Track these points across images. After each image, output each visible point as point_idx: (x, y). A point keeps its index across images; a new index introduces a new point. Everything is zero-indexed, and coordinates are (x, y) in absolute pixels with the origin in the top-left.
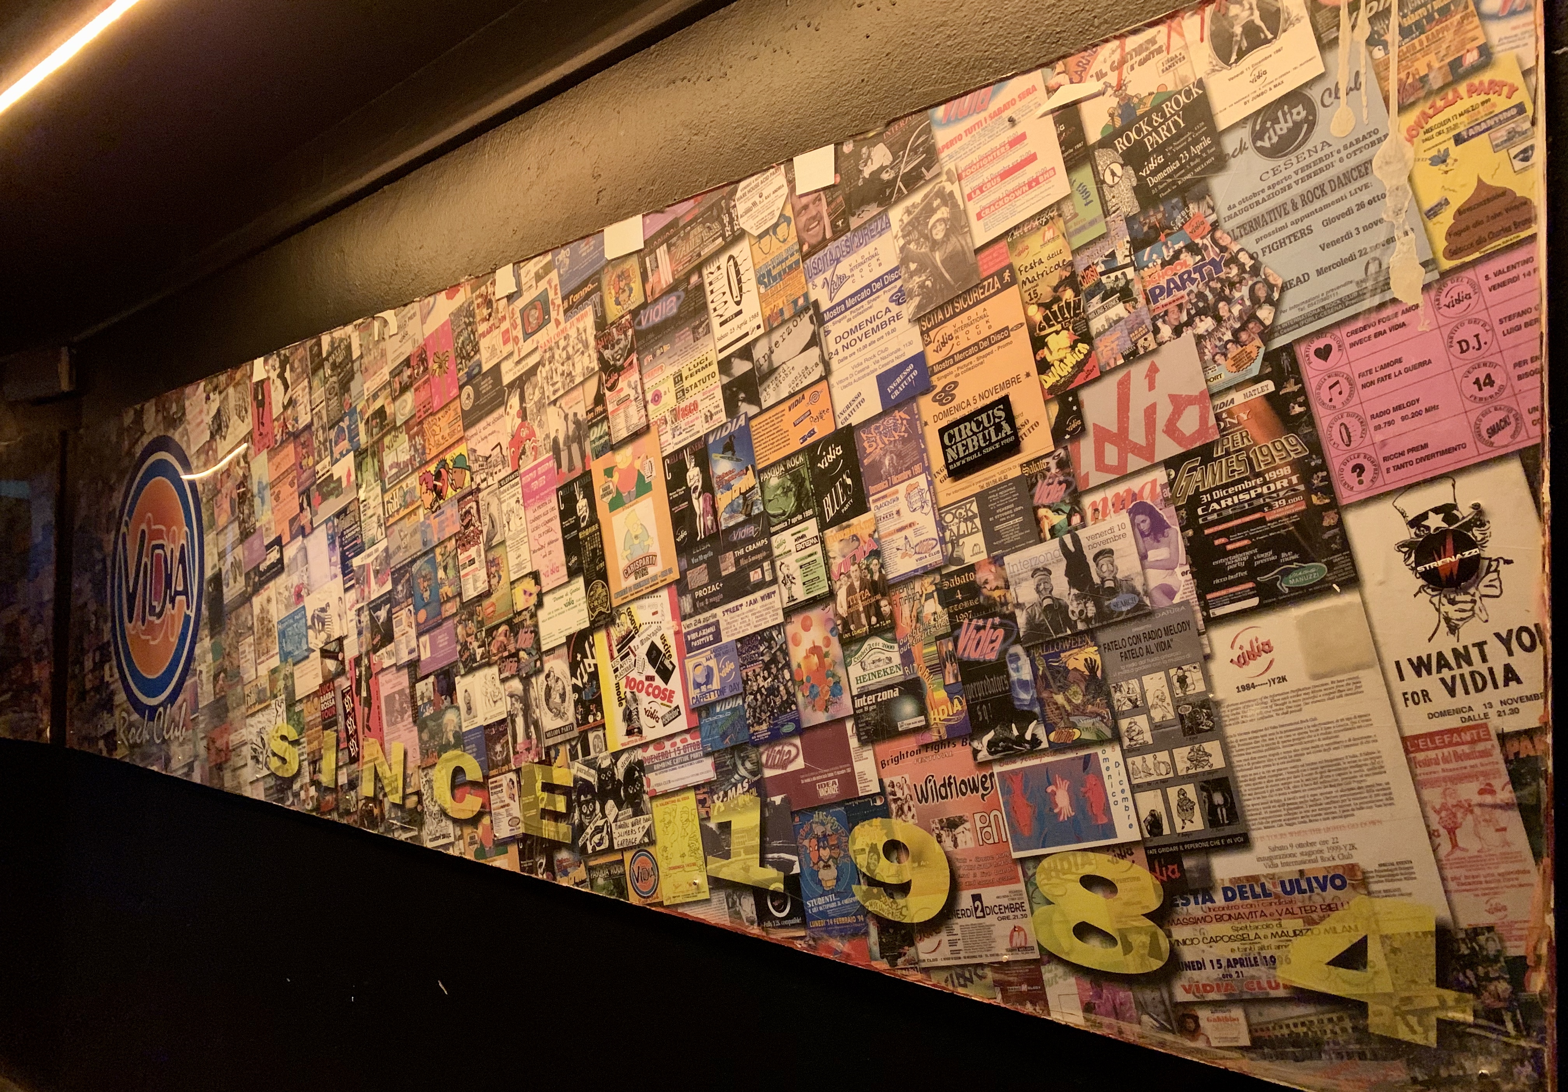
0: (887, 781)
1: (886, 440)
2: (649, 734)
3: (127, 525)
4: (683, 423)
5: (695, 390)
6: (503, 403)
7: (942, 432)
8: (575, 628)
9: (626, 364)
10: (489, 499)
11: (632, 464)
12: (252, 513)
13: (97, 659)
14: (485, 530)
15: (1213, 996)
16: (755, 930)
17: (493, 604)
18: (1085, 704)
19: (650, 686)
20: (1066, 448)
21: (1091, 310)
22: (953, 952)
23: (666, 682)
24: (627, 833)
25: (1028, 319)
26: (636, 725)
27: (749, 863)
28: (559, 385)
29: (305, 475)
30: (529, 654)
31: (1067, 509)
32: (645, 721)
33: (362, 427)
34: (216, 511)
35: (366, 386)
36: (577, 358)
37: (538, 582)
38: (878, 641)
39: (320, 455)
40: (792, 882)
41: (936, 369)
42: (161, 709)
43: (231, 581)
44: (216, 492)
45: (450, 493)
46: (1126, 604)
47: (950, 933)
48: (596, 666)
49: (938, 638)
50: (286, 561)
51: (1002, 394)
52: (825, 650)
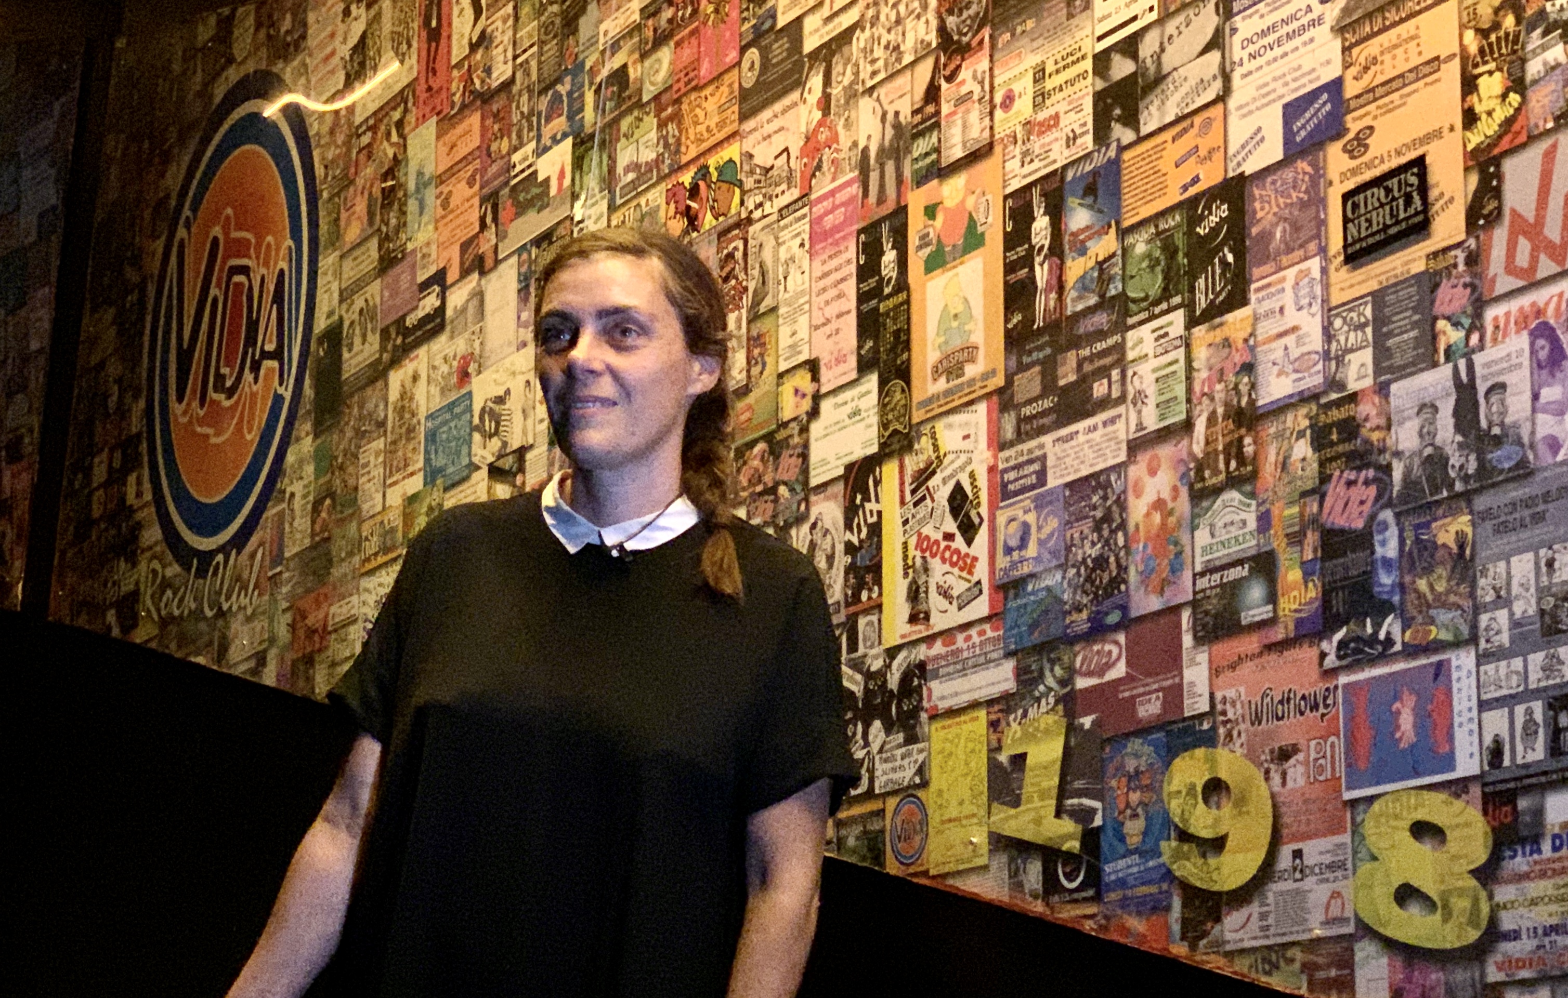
0: (1219, 696)
1: (1281, 200)
2: (939, 623)
3: (188, 226)
4: (1036, 144)
5: (1059, 96)
6: (800, 83)
7: (1346, 197)
8: (859, 453)
9: (974, 43)
10: (763, 237)
11: (963, 202)
12: (402, 225)
13: (117, 464)
14: (752, 286)
15: (1525, 974)
16: (1038, 907)
17: (750, 407)
18: (1449, 592)
19: (948, 548)
20: (1477, 238)
21: (1530, 47)
22: (1262, 929)
23: (969, 542)
24: (894, 770)
25: (1463, 48)
26: (923, 607)
27: (1042, 813)
28: (881, 63)
29: (494, 168)
30: (792, 490)
31: (1466, 322)
32: (935, 601)
33: (589, 97)
34: (344, 215)
35: (603, 28)
36: (910, 23)
37: (815, 378)
38: (1233, 496)
39: (519, 136)
40: (1091, 838)
41: (1353, 104)
42: (220, 558)
43: (357, 340)
44: (346, 182)
45: (708, 221)
46: (1509, 458)
47: (1263, 904)
48: (880, 513)
49: (1304, 494)
50: (449, 313)
51: (1419, 152)
52: (1170, 505)
